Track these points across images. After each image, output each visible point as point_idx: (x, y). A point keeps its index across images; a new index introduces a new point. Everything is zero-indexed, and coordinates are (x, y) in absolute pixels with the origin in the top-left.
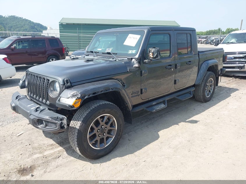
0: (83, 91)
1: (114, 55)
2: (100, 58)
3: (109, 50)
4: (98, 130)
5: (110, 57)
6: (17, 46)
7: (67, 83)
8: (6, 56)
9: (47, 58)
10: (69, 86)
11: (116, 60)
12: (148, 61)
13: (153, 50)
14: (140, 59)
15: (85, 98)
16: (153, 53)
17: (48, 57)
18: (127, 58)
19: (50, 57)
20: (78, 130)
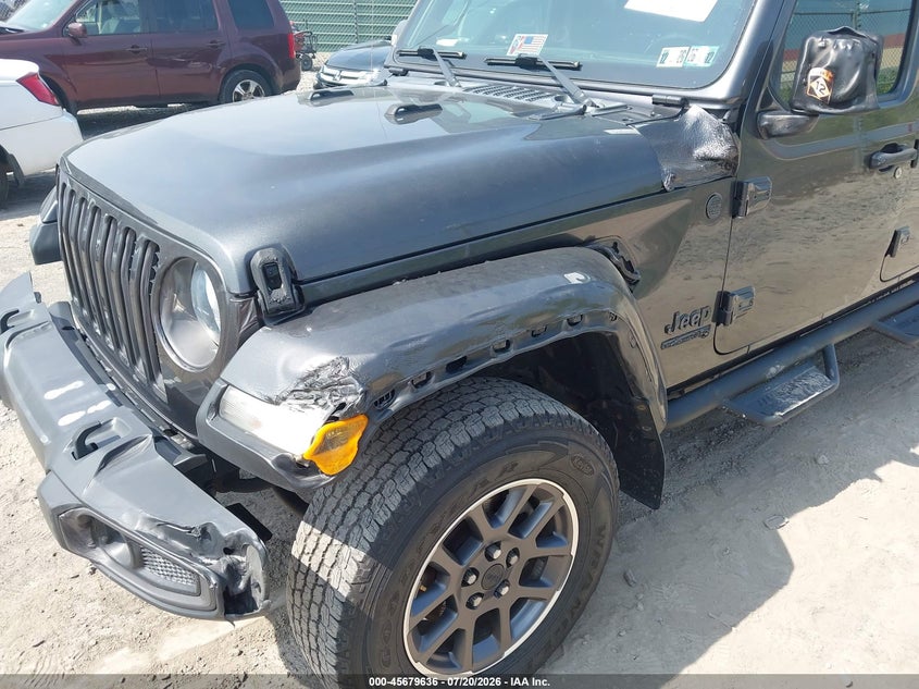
0: (380, 358)
1: (562, 76)
2: (477, 90)
3: (535, 47)
4: (466, 577)
5: (538, 90)
6: (96, 21)
7: (273, 282)
8: (31, 68)
9: (224, 82)
10: (284, 308)
11: (582, 112)
12: (793, 123)
13: (834, 49)
14: (743, 107)
15: (393, 408)
16: (836, 71)
17: (227, 75)
18: (649, 100)
19: (236, 74)
20: (346, 604)
